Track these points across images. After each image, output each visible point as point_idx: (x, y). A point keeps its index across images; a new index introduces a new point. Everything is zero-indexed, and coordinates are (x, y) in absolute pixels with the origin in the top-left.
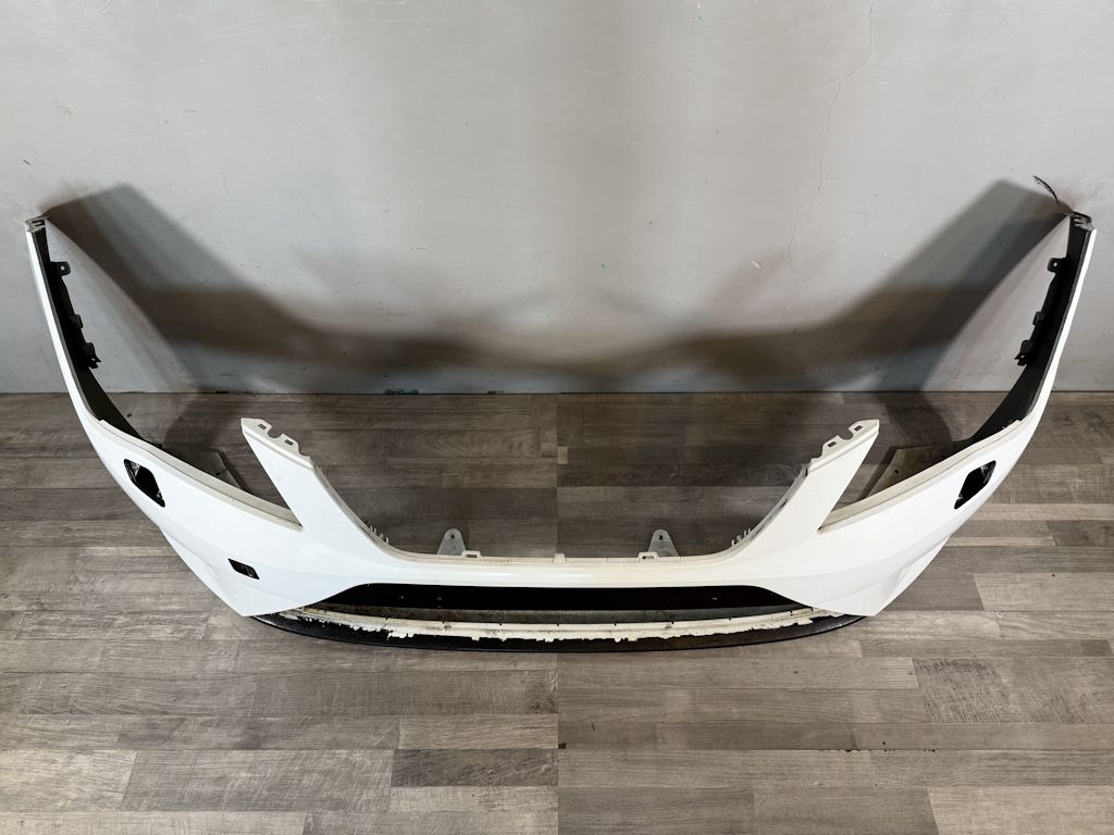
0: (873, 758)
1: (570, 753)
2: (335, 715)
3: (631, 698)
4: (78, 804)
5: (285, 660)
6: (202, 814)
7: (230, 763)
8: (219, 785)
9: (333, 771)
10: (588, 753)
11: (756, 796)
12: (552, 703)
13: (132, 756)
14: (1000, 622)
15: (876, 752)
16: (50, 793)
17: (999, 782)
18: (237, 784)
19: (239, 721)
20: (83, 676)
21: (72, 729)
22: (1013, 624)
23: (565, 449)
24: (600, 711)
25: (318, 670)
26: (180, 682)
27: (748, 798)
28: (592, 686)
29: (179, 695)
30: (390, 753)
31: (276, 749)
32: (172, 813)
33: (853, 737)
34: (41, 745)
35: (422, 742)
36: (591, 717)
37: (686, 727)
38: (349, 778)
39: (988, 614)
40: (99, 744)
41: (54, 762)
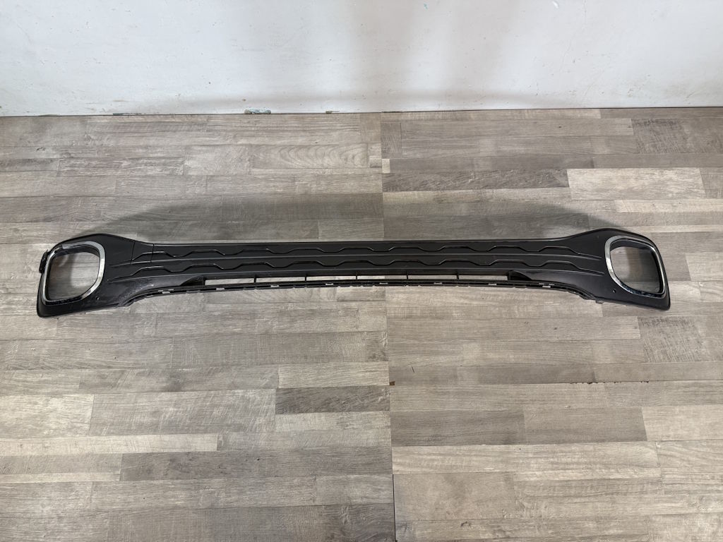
0: (606, 388)
1: (397, 388)
2: (233, 365)
3: (440, 350)
4: (58, 432)
5: (192, 327)
6: (146, 437)
7: (161, 401)
8: (154, 417)
9: (234, 405)
10: (410, 388)
11: (526, 416)
12: (384, 354)
13: (91, 398)
14: (701, 289)
15: (608, 384)
16: (37, 425)
17: (690, 402)
18: (167, 416)
19: (163, 372)
20: (46, 341)
21: (45, 380)
22: (710, 290)
23: (388, 160)
24: (418, 359)
25: (217, 334)
26: (117, 345)
27: (520, 417)
28: (412, 342)
29: (118, 354)
30: (273, 391)
31: (193, 390)
32: (125, 437)
33: (593, 374)
34: (25, 392)
35: (295, 382)
36: (411, 363)
37: (478, 369)
38: (246, 409)
39: (693, 284)
40: (66, 390)
41: (36, 403)
